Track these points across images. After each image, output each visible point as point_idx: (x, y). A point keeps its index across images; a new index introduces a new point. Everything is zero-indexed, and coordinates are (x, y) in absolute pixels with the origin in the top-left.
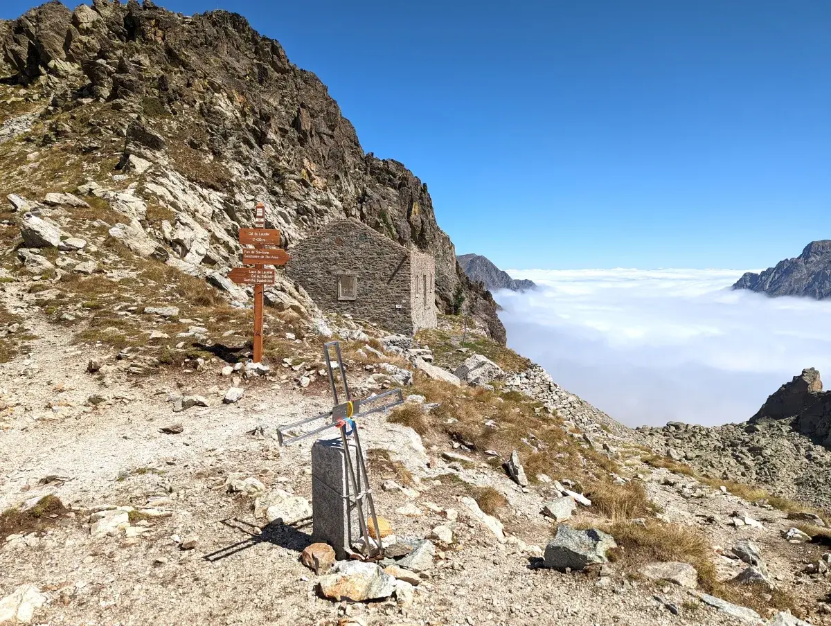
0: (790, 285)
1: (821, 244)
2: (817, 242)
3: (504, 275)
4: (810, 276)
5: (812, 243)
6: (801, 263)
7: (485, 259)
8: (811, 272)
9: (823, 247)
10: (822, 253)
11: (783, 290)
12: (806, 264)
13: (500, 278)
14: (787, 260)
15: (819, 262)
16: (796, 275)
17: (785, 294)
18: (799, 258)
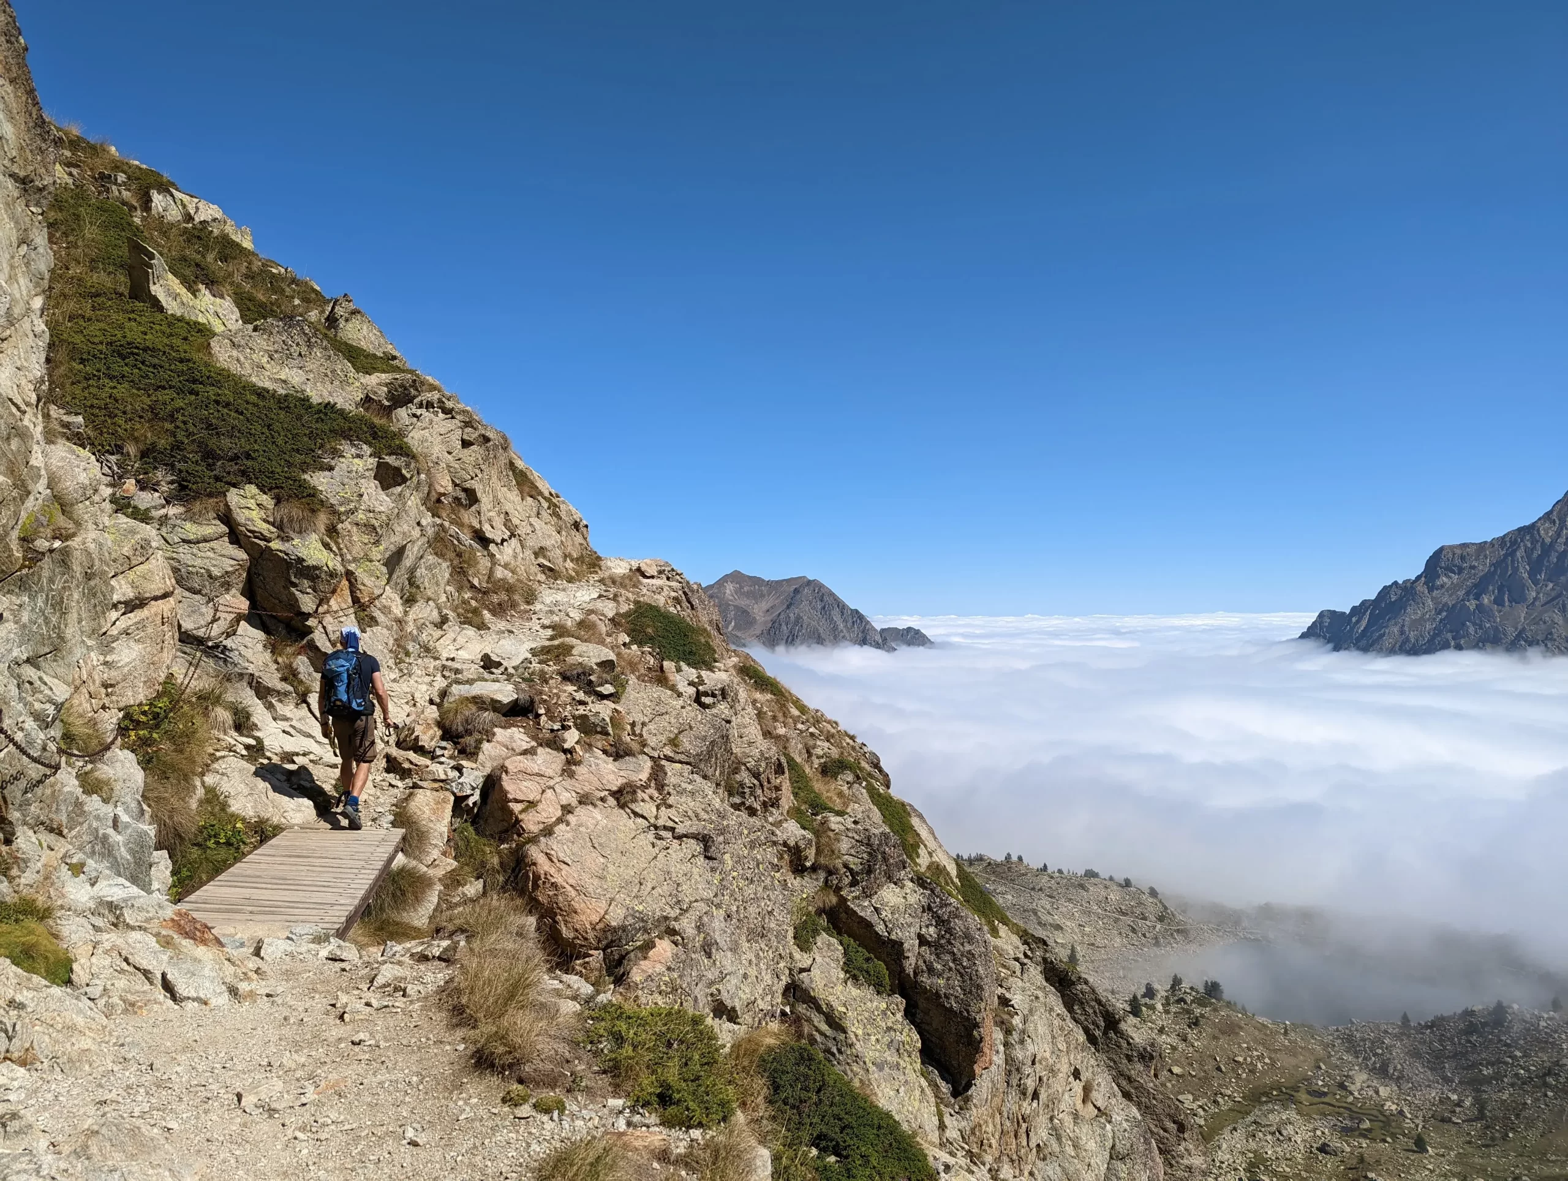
0: (1402, 632)
1: (1458, 552)
2: (1452, 547)
3: (858, 618)
4: (1439, 613)
5: (1441, 549)
6: (1421, 588)
7: (821, 586)
8: (1440, 606)
9: (1463, 558)
10: (1461, 570)
11: (1387, 642)
12: (1430, 590)
13: (849, 624)
14: (1396, 583)
15: (1455, 587)
16: (1412, 613)
17: (1392, 651)
18: (1418, 578)
